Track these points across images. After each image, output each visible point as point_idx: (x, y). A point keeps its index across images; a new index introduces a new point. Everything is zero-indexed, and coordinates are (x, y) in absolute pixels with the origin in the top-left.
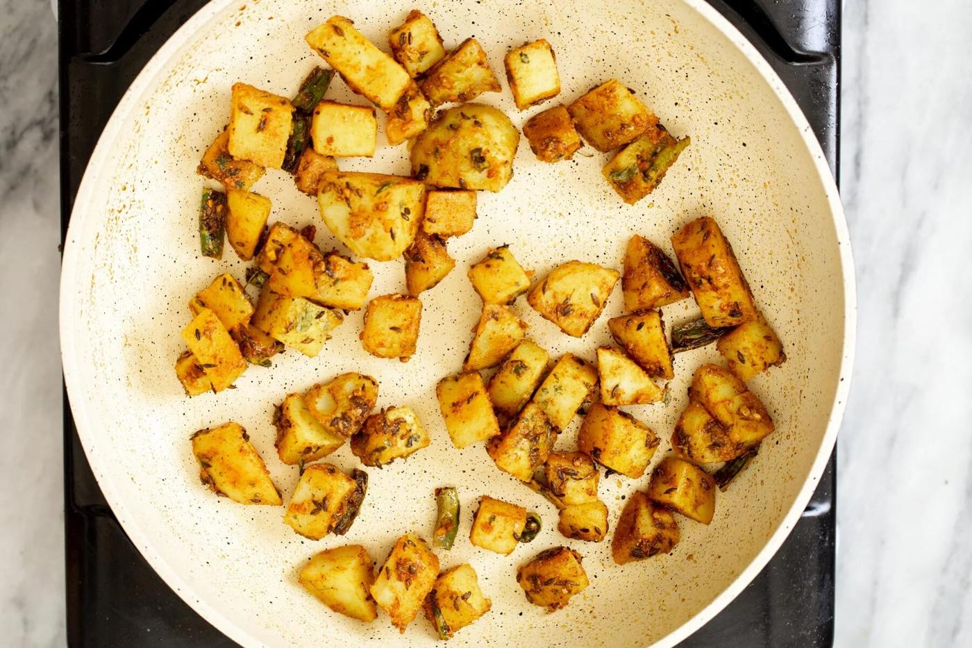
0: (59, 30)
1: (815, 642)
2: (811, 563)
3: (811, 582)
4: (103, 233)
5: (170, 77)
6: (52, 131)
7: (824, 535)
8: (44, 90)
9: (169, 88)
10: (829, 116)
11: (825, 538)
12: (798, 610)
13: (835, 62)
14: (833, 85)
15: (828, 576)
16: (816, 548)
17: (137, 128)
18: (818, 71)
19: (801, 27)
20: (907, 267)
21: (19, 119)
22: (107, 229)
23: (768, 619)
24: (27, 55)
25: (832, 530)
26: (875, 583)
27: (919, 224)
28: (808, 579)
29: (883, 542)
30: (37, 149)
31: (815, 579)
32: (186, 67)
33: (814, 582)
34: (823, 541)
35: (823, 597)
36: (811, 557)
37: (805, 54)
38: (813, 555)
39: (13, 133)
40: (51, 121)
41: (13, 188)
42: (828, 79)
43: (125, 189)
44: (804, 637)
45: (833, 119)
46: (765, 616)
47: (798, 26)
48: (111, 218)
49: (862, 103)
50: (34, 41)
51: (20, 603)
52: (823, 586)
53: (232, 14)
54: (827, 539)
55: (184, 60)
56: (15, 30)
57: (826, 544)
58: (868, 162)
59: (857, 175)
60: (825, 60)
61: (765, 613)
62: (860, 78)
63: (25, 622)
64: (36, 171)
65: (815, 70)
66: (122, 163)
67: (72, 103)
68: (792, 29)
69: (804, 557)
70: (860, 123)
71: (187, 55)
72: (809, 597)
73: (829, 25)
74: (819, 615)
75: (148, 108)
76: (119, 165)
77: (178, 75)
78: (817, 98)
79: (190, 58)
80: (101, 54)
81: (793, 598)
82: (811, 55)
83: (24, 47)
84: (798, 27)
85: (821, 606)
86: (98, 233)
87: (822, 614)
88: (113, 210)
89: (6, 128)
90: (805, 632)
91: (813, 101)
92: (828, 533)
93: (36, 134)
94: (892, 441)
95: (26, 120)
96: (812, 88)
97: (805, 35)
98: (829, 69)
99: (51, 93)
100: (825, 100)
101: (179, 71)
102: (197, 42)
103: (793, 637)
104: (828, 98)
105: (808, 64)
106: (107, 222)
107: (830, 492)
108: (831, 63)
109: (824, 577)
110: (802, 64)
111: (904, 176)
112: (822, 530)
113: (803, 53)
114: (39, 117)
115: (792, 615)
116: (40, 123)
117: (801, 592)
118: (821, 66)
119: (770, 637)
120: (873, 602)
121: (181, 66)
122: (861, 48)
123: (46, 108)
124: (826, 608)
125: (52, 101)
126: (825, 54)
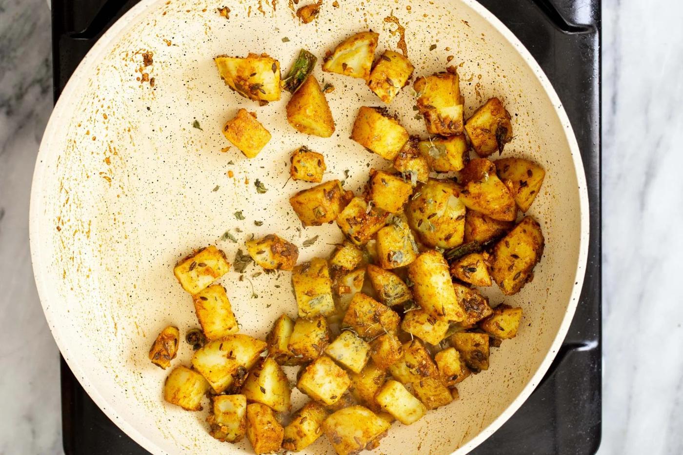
0: (52, 16)
1: (588, 439)
2: (586, 384)
3: (585, 397)
4: (63, 155)
5: (115, 49)
6: (48, 87)
7: (594, 364)
8: (42, 59)
9: (113, 57)
10: (594, 69)
11: (594, 366)
12: (577, 416)
13: (597, 32)
14: (596, 48)
15: (597, 393)
16: (588, 373)
17: (90, 83)
18: (585, 38)
19: (573, 7)
20: (650, 175)
21: (24, 79)
22: (66, 154)
23: (555, 423)
24: (30, 34)
25: (599, 360)
26: (630, 397)
27: (658, 145)
28: (583, 395)
29: (635, 368)
30: (37, 99)
31: (587, 394)
32: (126, 42)
33: (587, 396)
34: (593, 368)
35: (594, 406)
36: (585, 379)
37: (577, 26)
38: (587, 378)
39: (21, 89)
40: (47, 80)
41: (21, 127)
42: (593, 44)
43: (80, 126)
44: (581, 435)
45: (596, 72)
46: (553, 420)
47: (571, 6)
48: (69, 146)
49: (617, 60)
50: (34, 25)
51: (29, 418)
52: (593, 399)
53: (160, 7)
54: (596, 366)
55: (126, 37)
56: (21, 16)
57: (595, 370)
58: (622, 101)
59: (614, 110)
60: (590, 30)
61: (553, 419)
62: (614, 43)
63: (34, 432)
64: (37, 115)
65: (583, 38)
66: (78, 107)
67: (62, 67)
68: (567, 9)
69: (580, 379)
70: (615, 75)
71: (127, 34)
72: (583, 407)
73: (593, 6)
74: (591, 420)
75: (99, 70)
76: (76, 109)
77: (121, 48)
78: (586, 57)
79: (130, 36)
80: (82, 32)
81: (573, 408)
82: (581, 27)
83: (27, 28)
84: (571, 8)
85: (593, 413)
86: (60, 156)
87: (593, 419)
88: (71, 140)
89: (15, 86)
90: (581, 432)
91: (582, 59)
92: (596, 362)
93: (37, 89)
94: (641, 297)
95: (30, 80)
96: (582, 50)
97: (576, 12)
98: (593, 37)
99: (47, 60)
100: (591, 58)
101: (121, 45)
102: (135, 25)
103: (573, 435)
104: (593, 57)
105: (579, 33)
106: (66, 148)
107: (598, 333)
108: (594, 32)
109: (594, 393)
110: (574, 33)
111: (646, 111)
112: (592, 361)
113: (575, 26)
114: (39, 77)
115: (572, 420)
116: (40, 81)
117: (578, 404)
118: (587, 35)
119: (557, 436)
120: (629, 410)
121: (123, 42)
122: (616, 21)
123: (44, 71)
124: (595, 415)
125: (47, 66)
126: (590, 26)
